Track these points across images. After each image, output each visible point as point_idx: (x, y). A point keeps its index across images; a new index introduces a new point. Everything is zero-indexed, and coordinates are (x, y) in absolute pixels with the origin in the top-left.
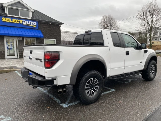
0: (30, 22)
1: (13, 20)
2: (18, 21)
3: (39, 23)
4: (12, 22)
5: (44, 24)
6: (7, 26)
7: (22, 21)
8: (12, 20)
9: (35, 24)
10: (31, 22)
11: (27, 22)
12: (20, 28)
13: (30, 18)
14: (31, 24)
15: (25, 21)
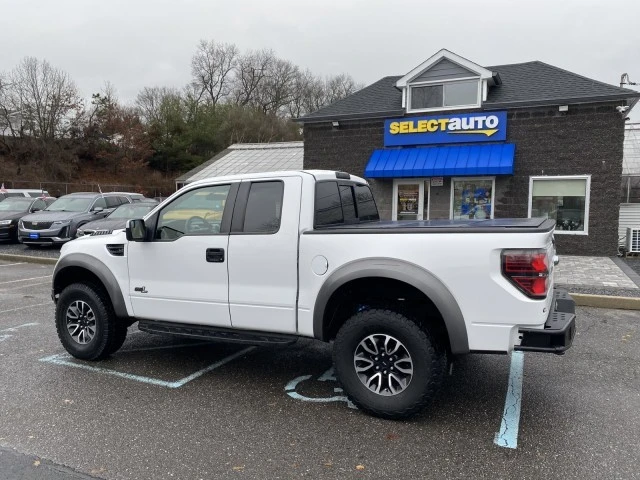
0: (472, 120)
1: (420, 123)
2: (433, 125)
3: (509, 116)
4: (415, 131)
5: (535, 114)
6: (404, 146)
7: (447, 120)
8: (415, 126)
10: (477, 119)
11: (465, 120)
12: (440, 145)
13: (478, 105)
14: (476, 128)
15: (458, 120)
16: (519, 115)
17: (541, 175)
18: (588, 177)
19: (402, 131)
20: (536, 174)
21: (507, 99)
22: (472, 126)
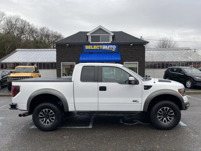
0: (109, 46)
1: (94, 46)
2: (98, 47)
3: (118, 46)
4: (93, 48)
5: (125, 46)
6: (90, 53)
7: (102, 46)
8: (93, 47)
9: (114, 48)
10: (110, 46)
11: (107, 46)
12: (100, 53)
13: (110, 42)
14: (110, 49)
15: (105, 46)
16: (121, 46)
17: (126, 62)
18: (138, 62)
19: (89, 48)
20: (125, 62)
21: (117, 41)
22: (109, 48)
